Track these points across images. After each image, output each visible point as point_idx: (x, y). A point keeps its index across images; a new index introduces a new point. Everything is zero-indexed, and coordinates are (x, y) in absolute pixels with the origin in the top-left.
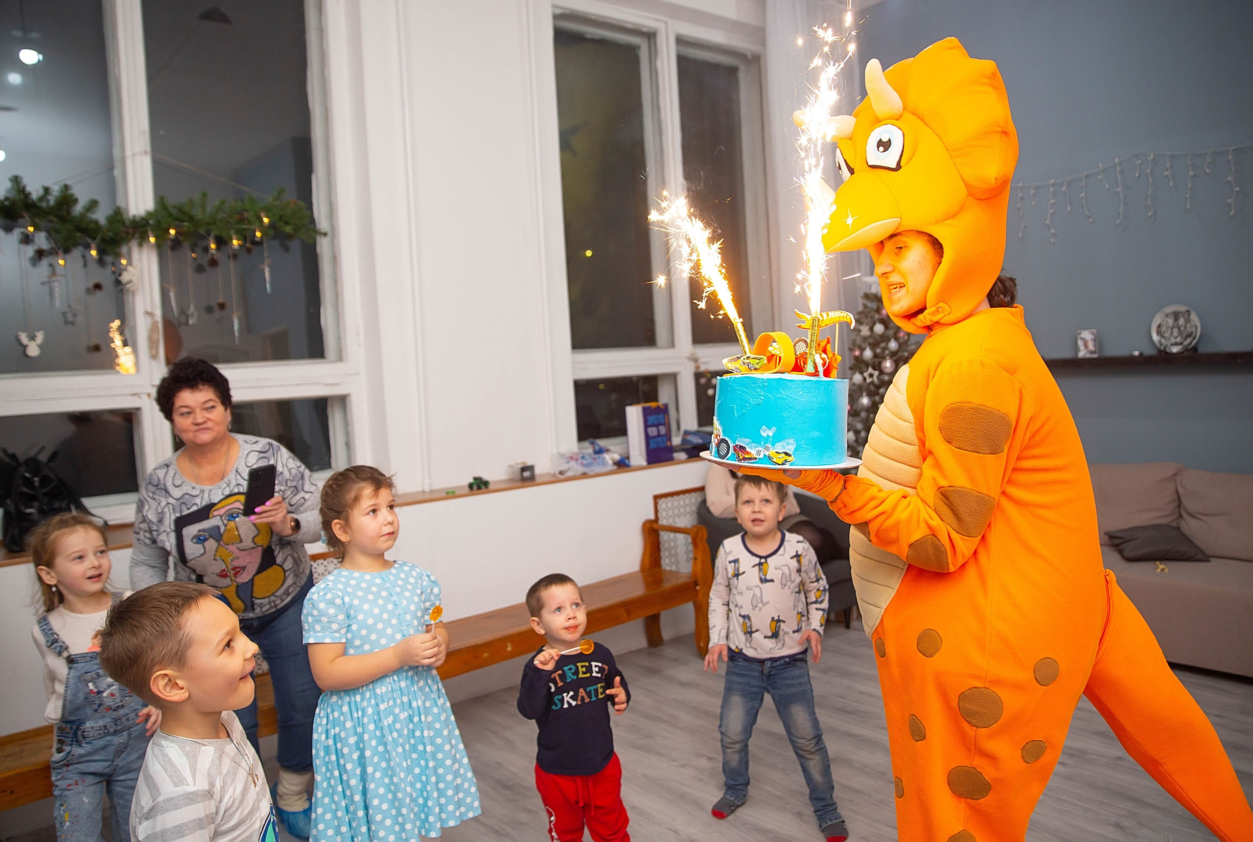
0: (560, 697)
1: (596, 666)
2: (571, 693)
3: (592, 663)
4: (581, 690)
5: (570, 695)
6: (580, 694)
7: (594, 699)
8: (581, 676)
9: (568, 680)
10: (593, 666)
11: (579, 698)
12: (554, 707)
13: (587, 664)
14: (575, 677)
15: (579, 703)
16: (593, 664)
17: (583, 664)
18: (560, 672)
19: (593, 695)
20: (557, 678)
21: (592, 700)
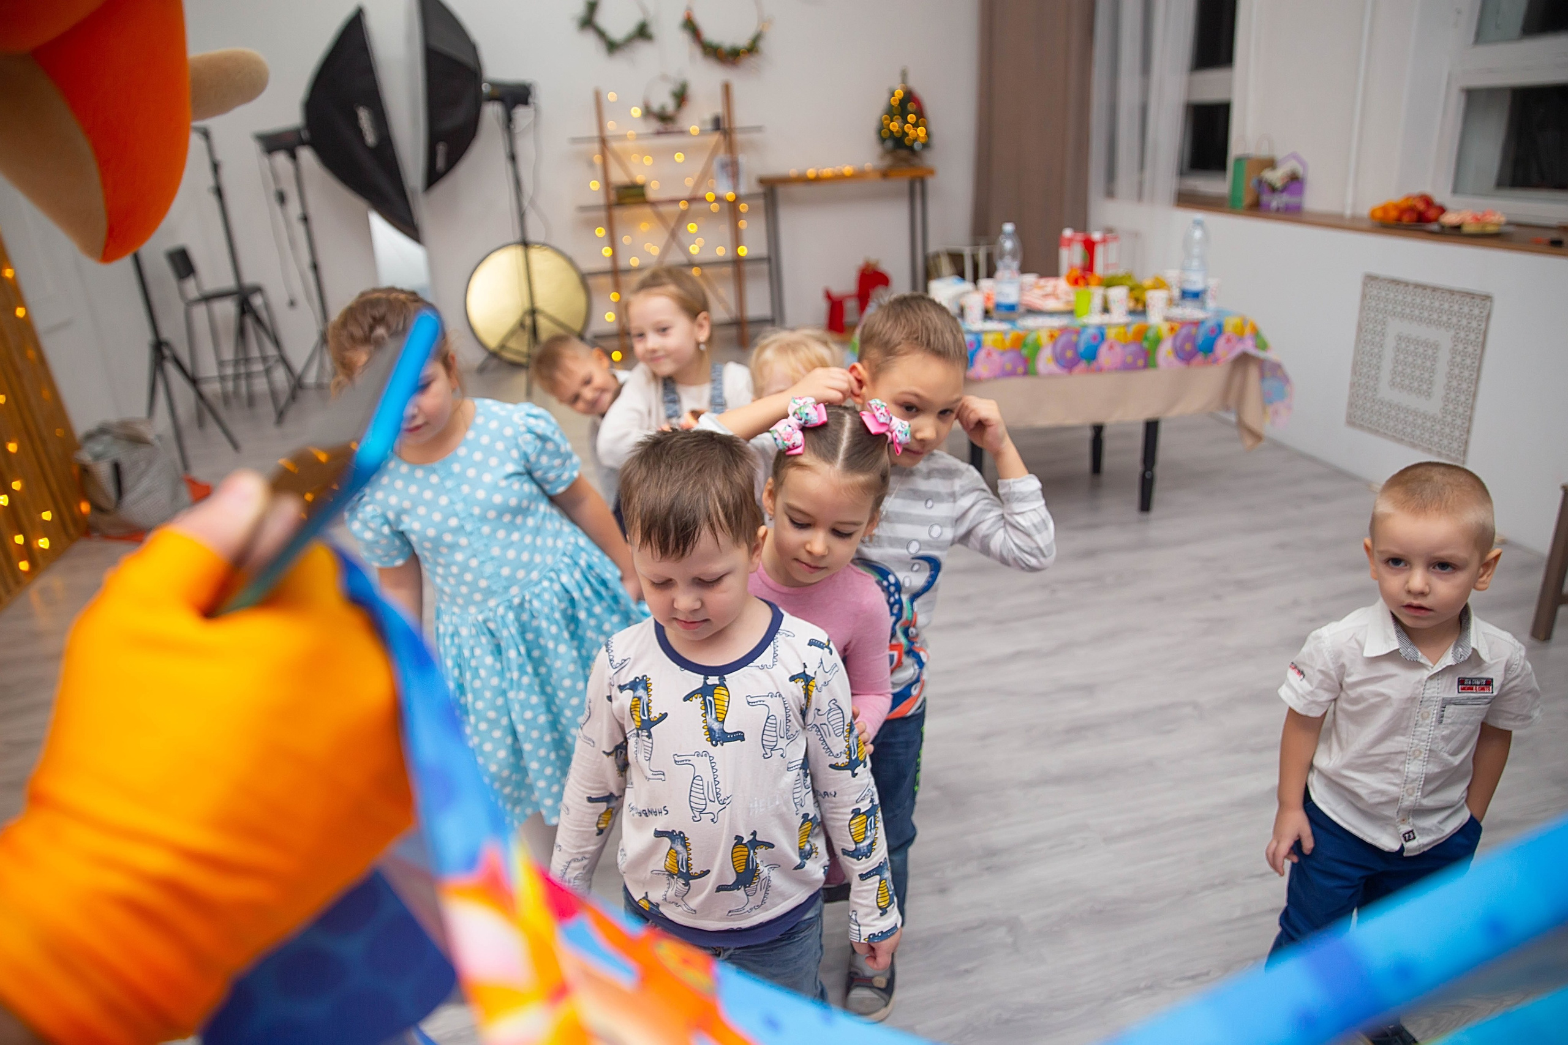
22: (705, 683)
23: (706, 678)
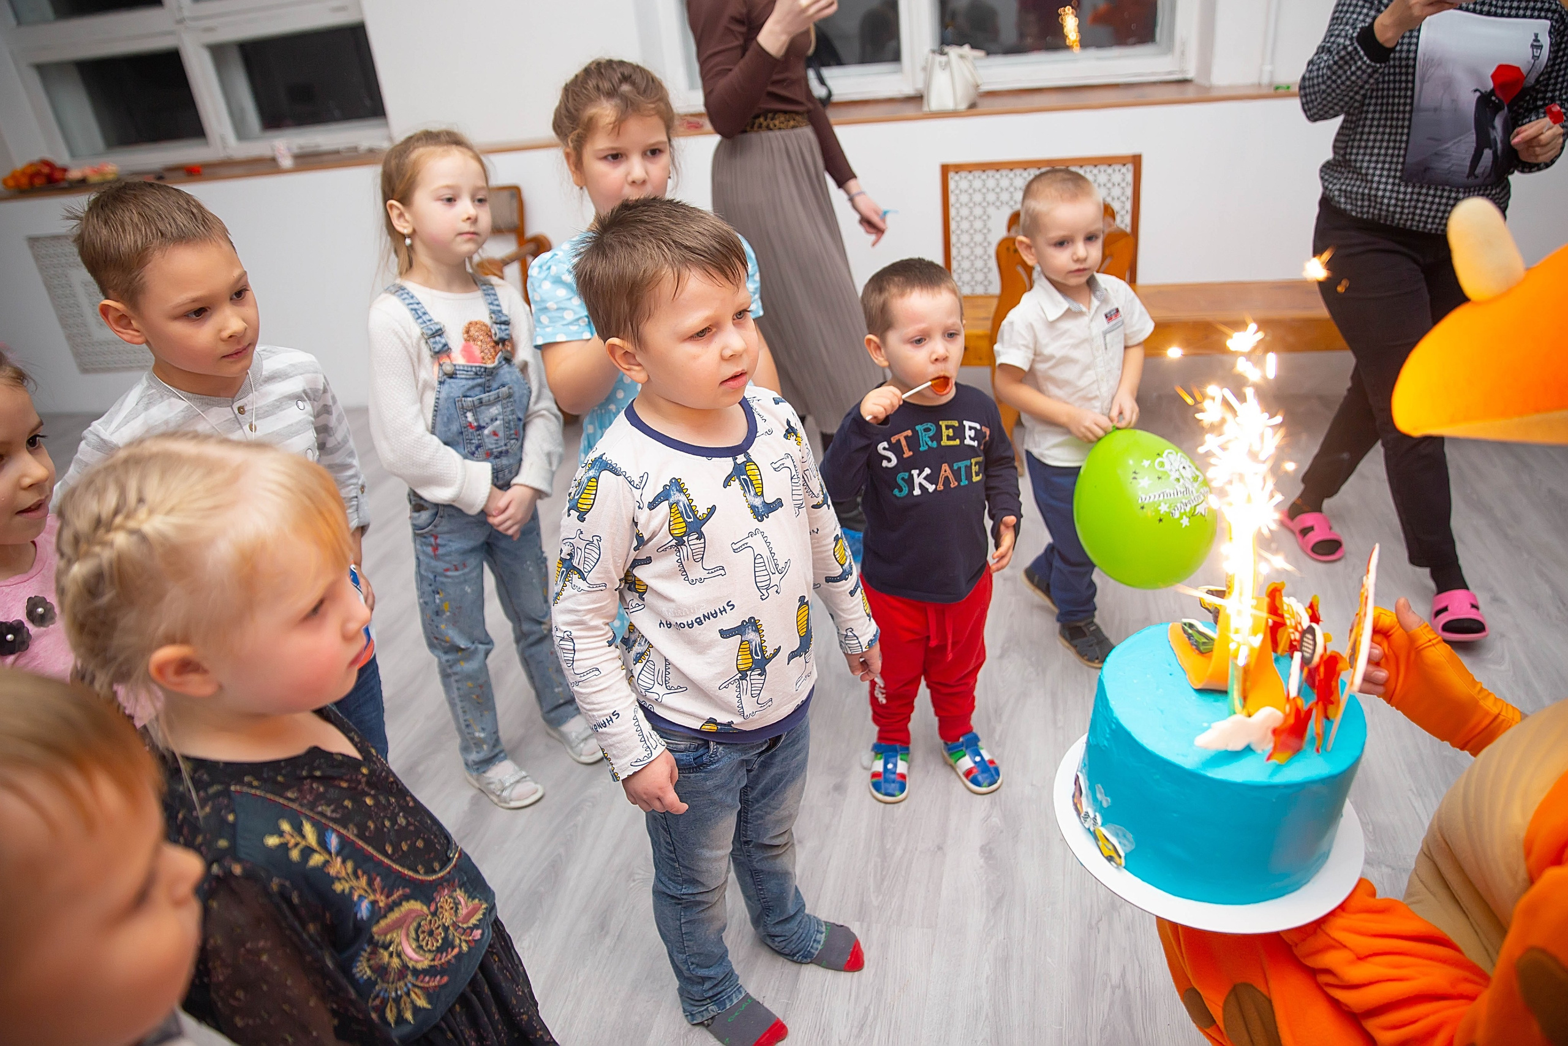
0: (906, 475)
1: (971, 428)
2: (927, 471)
3: (965, 422)
4: (945, 467)
5: (924, 474)
6: (942, 472)
7: (964, 482)
8: (945, 442)
9: (922, 449)
10: (967, 428)
11: (941, 481)
12: (896, 492)
13: (956, 423)
14: (934, 444)
15: (941, 487)
16: (967, 424)
17: (949, 423)
18: (909, 433)
19: (963, 477)
20: (904, 443)
21: (962, 484)
22: (735, 463)
23: (735, 459)
